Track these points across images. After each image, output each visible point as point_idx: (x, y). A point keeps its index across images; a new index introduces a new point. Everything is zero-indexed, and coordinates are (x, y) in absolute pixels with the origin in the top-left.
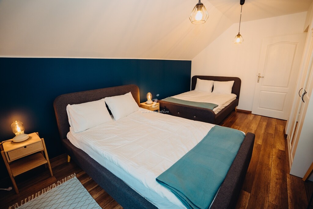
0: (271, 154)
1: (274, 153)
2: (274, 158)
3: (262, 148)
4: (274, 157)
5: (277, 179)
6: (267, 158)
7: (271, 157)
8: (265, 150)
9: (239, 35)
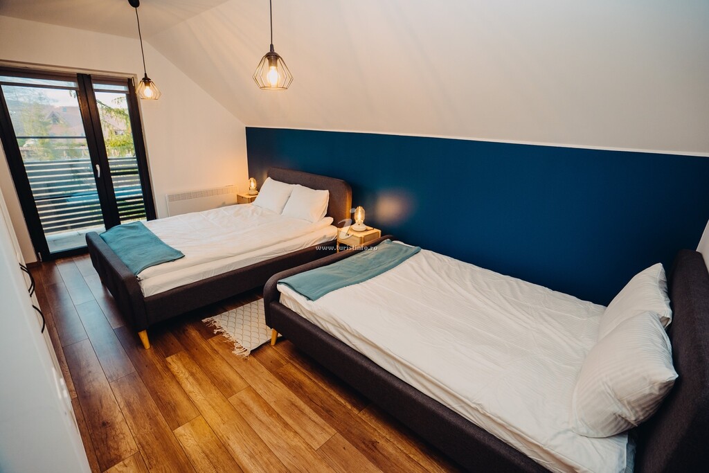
0: (130, 421)
1: (126, 429)
2: (117, 412)
3: (161, 418)
4: (120, 418)
5: (90, 372)
6: (132, 400)
7: (126, 411)
8: (152, 419)
9: (272, 57)
